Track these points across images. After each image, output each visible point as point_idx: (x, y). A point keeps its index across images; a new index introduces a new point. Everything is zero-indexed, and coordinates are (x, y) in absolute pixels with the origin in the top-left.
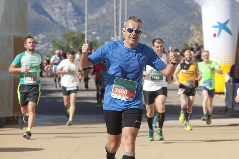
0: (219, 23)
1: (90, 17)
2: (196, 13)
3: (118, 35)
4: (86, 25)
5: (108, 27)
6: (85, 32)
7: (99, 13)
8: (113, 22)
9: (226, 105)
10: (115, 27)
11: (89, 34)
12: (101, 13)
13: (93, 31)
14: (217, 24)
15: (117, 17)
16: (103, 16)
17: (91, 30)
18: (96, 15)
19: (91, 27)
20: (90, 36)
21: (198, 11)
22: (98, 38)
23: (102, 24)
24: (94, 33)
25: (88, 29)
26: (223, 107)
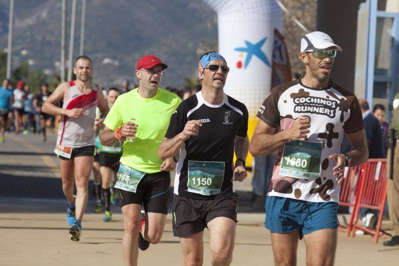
0: (247, 43)
1: (18, 23)
2: (209, 25)
3: (66, 58)
4: (10, 37)
5: (49, 43)
6: (8, 50)
7: (34, 17)
8: (60, 35)
9: (254, 189)
10: (63, 43)
11: (15, 53)
12: (38, 18)
13: (23, 49)
14: (244, 46)
15: (68, 25)
16: (42, 24)
17: (18, 47)
18: (29, 21)
19: (19, 41)
20: (16, 59)
21: (211, 22)
22: (31, 62)
23: (39, 37)
24: (24, 52)
25: (14, 44)
26: (248, 193)
